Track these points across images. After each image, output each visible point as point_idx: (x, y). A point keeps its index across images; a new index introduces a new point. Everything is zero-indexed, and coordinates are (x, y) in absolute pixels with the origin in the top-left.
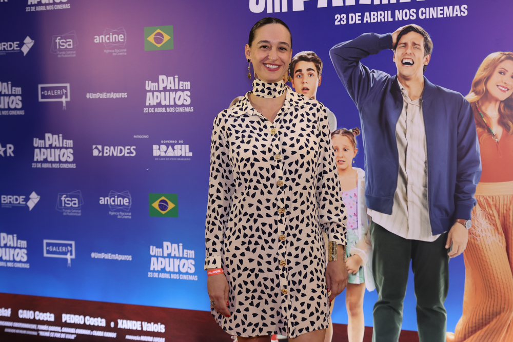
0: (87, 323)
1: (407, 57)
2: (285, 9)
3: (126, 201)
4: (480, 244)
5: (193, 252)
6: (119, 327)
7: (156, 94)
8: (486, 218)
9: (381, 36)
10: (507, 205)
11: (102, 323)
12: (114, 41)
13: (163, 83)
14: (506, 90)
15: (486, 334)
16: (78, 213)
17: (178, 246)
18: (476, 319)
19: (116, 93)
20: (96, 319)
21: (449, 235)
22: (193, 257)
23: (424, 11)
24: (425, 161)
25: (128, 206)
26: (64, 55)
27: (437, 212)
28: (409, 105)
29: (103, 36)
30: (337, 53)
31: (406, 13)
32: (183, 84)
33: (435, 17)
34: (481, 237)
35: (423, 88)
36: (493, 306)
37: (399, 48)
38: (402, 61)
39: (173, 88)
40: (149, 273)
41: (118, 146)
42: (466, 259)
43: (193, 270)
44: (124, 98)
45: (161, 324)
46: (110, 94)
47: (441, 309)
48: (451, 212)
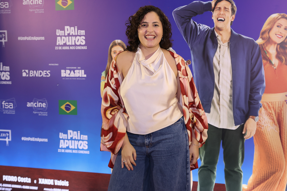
0: (19, 181)
1: (220, 16)
3: (44, 105)
4: (264, 131)
5: (87, 136)
6: (39, 183)
8: (267, 115)
9: (205, 3)
10: (280, 107)
11: (29, 181)
12: (36, 4)
13: (68, 31)
14: (281, 37)
15: (267, 185)
16: (13, 112)
17: (77, 133)
18: (260, 176)
19: (38, 37)
20: (25, 178)
21: (245, 125)
22: (87, 139)
24: (231, 80)
25: (45, 108)
26: (3, 12)
27: (238, 111)
28: (221, 46)
29: (29, 1)
30: (177, 13)
32: (80, 32)
34: (264, 127)
35: (230, 35)
36: (271, 168)
37: (216, 10)
38: (217, 19)
39: (74, 34)
40: (59, 150)
41: (39, 70)
42: (255, 140)
43: (86, 148)
44: (43, 40)
45: (66, 181)
46: (33, 37)
47: (240, 170)
48: (246, 111)
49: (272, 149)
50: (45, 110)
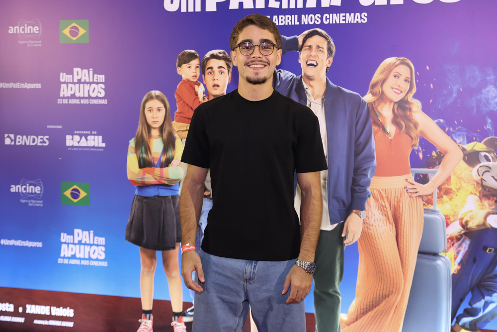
1: (311, 59)
2: (198, 9)
3: (37, 190)
4: (373, 233)
5: (104, 239)
6: (27, 312)
8: (379, 209)
9: (288, 38)
10: (398, 197)
11: (10, 308)
12: (29, 32)
13: (78, 75)
14: (400, 92)
15: (376, 314)
17: (89, 233)
18: (367, 301)
19: (30, 83)
20: (4, 304)
21: (346, 224)
22: (104, 244)
23: (328, 17)
25: (40, 194)
27: (335, 203)
28: (312, 103)
29: (18, 27)
31: (311, 18)
32: (97, 77)
33: (338, 22)
34: (374, 226)
35: (325, 88)
36: (383, 290)
37: (305, 50)
38: (307, 63)
39: (87, 81)
40: (59, 260)
41: (31, 135)
42: (360, 247)
43: (103, 256)
44: (38, 88)
45: (70, 309)
46: (23, 84)
47: (337, 292)
48: (347, 203)
49: (385, 259)
50: (39, 197)
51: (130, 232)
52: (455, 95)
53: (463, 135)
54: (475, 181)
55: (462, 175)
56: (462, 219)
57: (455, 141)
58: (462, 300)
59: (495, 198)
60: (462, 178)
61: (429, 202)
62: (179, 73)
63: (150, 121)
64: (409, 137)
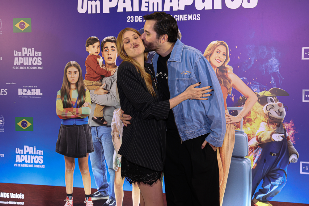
2: (98, 12)
3: (1, 122)
5: (42, 151)
7: (20, 58)
13: (25, 52)
14: (220, 61)
17: (33, 148)
22: (42, 154)
23: (177, 17)
25: (2, 125)
32: (37, 53)
33: (183, 20)
39: (31, 55)
40: (15, 164)
43: (42, 162)
45: (22, 194)
51: (59, 147)
52: (252, 63)
53: (258, 87)
54: (265, 114)
55: (257, 111)
56: (257, 136)
57: (253, 90)
58: (258, 184)
59: (276, 124)
60: (257, 112)
61: (238, 127)
62: (87, 50)
63: (70, 79)
64: (226, 88)
